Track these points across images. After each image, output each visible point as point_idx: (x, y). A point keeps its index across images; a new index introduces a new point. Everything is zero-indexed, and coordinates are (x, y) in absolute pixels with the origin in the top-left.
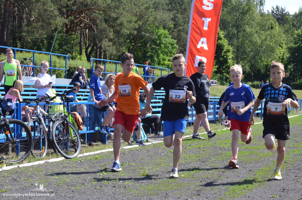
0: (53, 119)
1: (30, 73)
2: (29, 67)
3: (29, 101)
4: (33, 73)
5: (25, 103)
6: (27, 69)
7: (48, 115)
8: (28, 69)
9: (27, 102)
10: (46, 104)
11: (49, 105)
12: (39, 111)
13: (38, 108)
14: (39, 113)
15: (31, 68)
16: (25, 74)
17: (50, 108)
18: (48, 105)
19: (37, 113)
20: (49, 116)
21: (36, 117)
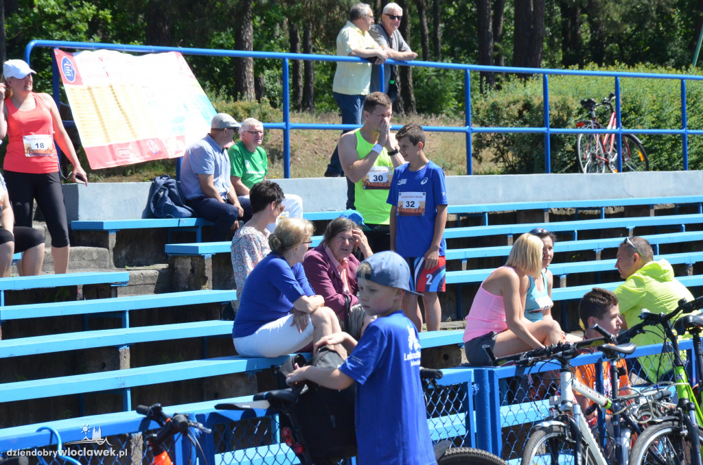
0: (632, 419)
1: (606, 156)
2: (605, 134)
3: (528, 355)
4: (618, 157)
5: (514, 367)
6: (598, 141)
7: (609, 405)
8: (601, 140)
9: (522, 359)
10: (604, 357)
11: (615, 363)
12: (570, 396)
13: (566, 384)
14: (569, 404)
15: (610, 137)
16: (589, 161)
17: (619, 375)
18: (612, 361)
19: (564, 402)
20: (616, 408)
21: (557, 419)
